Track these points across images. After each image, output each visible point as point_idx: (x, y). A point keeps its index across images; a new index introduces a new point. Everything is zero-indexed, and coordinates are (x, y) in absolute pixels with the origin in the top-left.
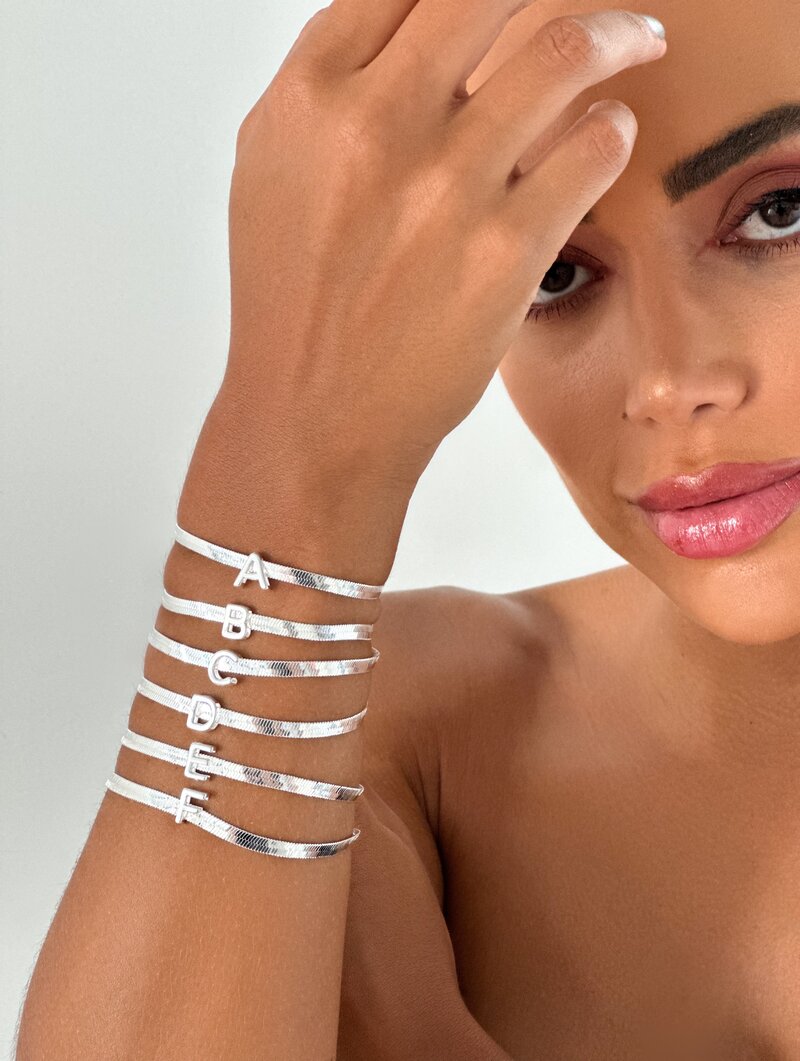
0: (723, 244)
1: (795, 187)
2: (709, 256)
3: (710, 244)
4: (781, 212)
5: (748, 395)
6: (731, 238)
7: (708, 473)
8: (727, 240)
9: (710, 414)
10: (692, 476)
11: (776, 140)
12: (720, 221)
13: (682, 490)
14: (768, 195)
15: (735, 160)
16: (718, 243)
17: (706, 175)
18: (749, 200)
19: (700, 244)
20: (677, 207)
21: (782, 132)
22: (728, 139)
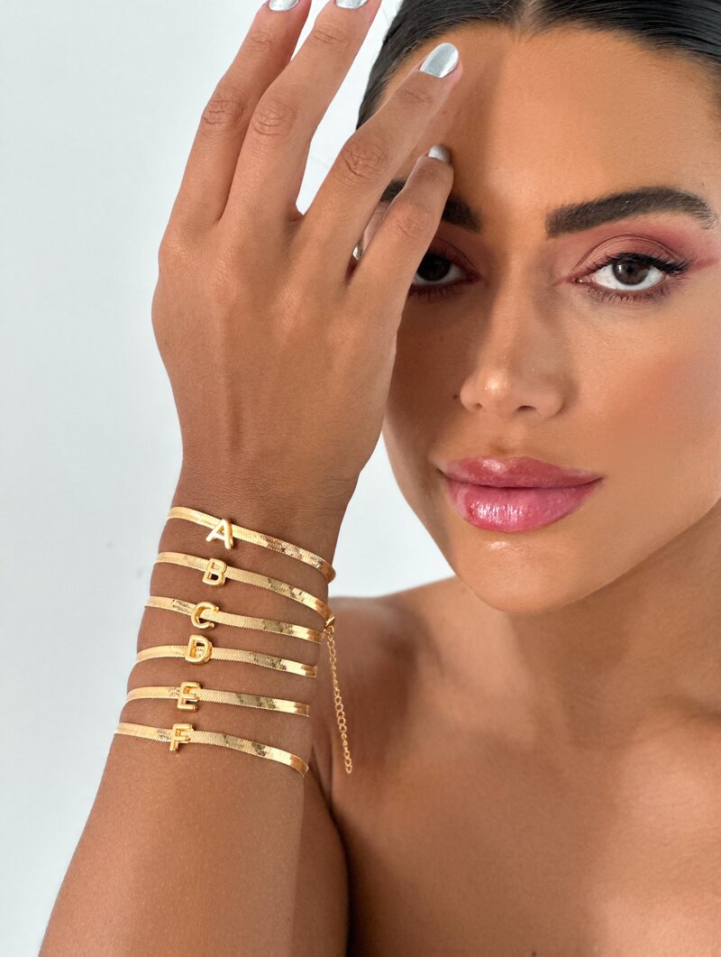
0: (577, 282)
1: (648, 255)
3: (568, 279)
4: (630, 271)
5: (563, 409)
6: (585, 279)
9: (530, 415)
11: (645, 212)
12: (580, 263)
13: (488, 472)
14: (626, 254)
15: (610, 218)
16: (574, 280)
17: (582, 223)
18: (608, 254)
21: (652, 207)
22: (609, 200)
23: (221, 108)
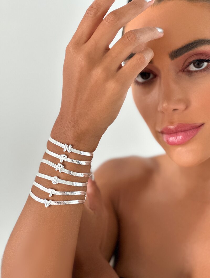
0: (184, 71)
2: (180, 74)
3: (180, 71)
5: (187, 108)
6: (186, 70)
7: (176, 126)
8: (185, 70)
9: (177, 112)
10: (172, 126)
11: (197, 47)
12: (183, 66)
13: (170, 129)
15: (187, 51)
16: (182, 71)
18: (189, 62)
19: (178, 71)
20: (173, 61)
21: (198, 46)
22: (185, 46)
23: (92, 10)
